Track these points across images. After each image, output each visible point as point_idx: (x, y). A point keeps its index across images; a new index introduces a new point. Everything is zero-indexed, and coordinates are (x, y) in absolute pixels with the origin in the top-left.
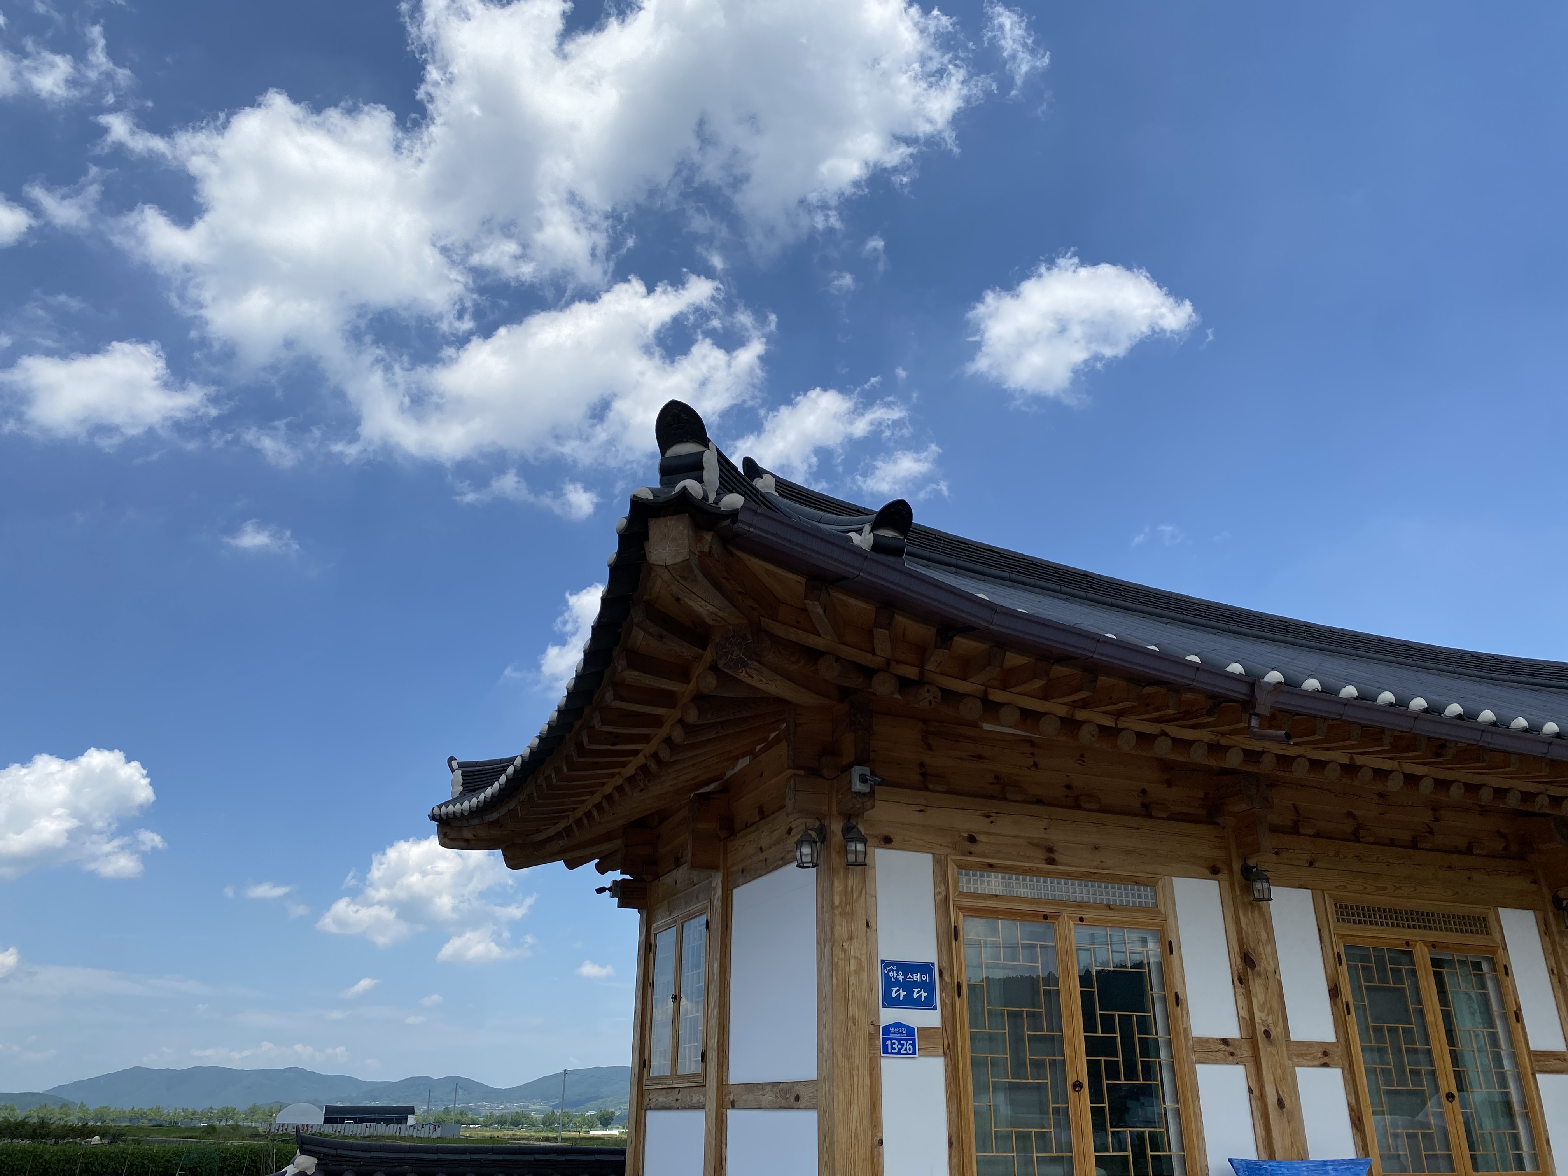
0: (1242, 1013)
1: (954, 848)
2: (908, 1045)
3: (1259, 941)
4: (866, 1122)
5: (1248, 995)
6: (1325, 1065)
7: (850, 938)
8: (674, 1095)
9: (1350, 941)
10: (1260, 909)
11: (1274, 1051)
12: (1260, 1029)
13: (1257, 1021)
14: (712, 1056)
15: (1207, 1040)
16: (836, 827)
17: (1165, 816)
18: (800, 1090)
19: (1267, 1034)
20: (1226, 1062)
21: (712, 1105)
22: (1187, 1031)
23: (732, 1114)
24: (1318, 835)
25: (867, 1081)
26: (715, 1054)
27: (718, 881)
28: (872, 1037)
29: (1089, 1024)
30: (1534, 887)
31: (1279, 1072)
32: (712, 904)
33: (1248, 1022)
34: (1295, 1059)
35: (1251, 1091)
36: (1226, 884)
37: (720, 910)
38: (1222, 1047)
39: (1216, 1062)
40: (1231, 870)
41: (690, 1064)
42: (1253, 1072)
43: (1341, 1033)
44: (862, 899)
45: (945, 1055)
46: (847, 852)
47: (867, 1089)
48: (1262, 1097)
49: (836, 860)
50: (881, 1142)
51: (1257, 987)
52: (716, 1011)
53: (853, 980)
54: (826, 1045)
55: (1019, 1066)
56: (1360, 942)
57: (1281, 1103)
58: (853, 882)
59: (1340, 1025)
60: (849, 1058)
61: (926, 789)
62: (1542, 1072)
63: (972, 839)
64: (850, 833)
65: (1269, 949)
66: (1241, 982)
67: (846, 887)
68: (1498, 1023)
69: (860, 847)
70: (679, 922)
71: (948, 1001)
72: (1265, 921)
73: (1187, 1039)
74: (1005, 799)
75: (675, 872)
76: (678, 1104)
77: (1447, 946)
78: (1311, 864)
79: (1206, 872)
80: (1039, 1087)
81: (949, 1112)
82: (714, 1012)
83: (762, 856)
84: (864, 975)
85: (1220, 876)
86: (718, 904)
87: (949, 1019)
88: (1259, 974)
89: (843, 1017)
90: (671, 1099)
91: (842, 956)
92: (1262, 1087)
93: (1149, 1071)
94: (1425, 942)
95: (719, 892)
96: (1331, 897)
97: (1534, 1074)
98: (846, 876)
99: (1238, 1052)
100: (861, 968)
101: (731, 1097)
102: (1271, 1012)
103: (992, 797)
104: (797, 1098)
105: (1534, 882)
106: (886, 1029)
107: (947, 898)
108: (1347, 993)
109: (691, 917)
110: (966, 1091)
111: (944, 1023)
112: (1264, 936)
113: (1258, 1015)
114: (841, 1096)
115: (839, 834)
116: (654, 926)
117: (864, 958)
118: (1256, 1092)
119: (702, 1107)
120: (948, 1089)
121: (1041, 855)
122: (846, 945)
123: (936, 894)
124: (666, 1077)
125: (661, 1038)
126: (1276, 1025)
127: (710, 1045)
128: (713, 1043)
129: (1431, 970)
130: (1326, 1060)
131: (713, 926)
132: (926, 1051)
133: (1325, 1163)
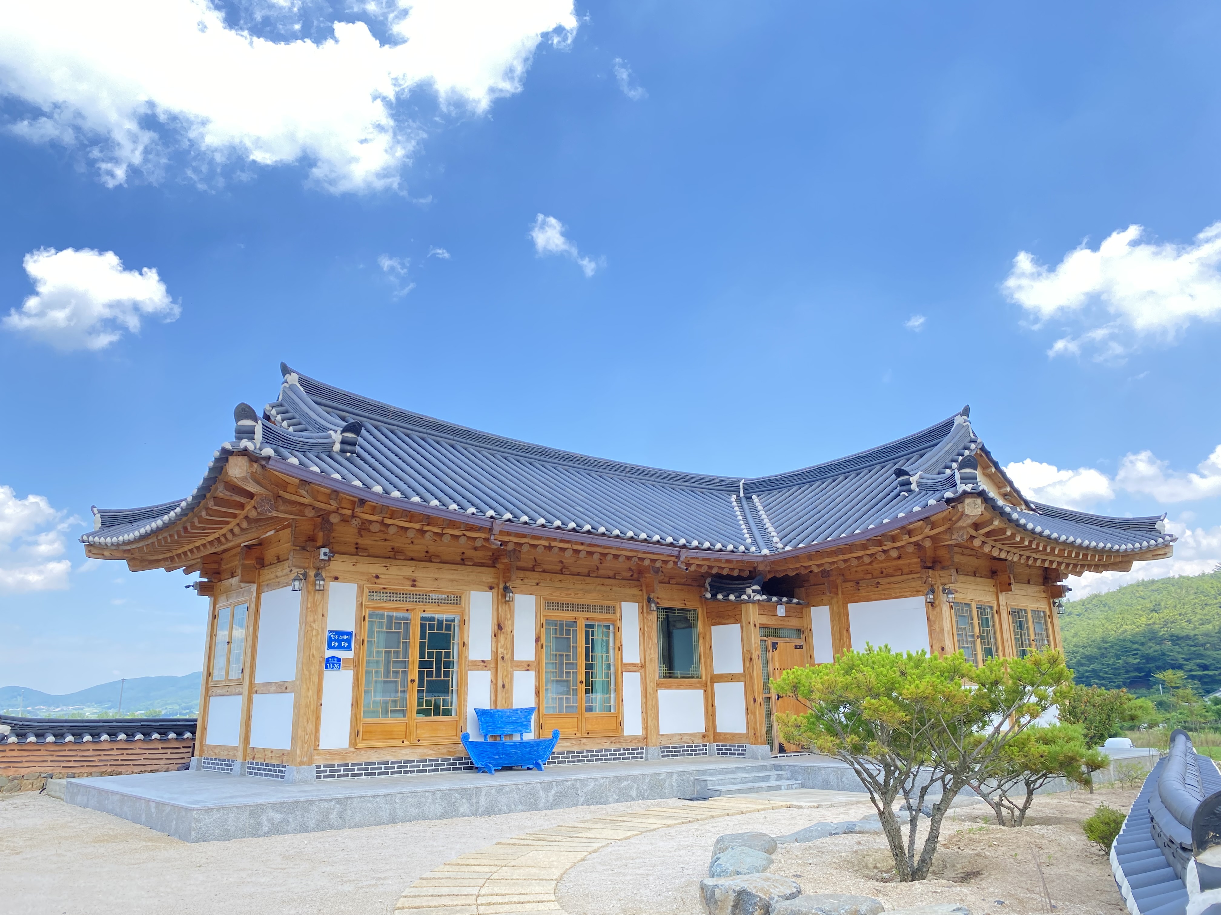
0: (493, 649)
1: (368, 581)
2: (337, 666)
3: (506, 618)
4: (315, 697)
5: (497, 642)
6: (528, 670)
7: (314, 621)
8: (226, 689)
9: (548, 618)
10: (509, 604)
11: (504, 664)
12: (500, 656)
13: (499, 652)
14: (247, 671)
15: (476, 661)
16: (312, 573)
17: (471, 564)
18: (286, 685)
19: (503, 658)
20: (482, 670)
21: (246, 693)
22: (466, 657)
23: (255, 696)
24: (544, 571)
25: (317, 680)
26: (248, 670)
27: (254, 587)
28: (320, 662)
29: (422, 655)
30: (640, 593)
31: (505, 673)
32: (251, 599)
33: (496, 653)
34: (514, 668)
35: (492, 681)
36: (496, 594)
37: (254, 603)
38: (482, 664)
39: (478, 670)
40: (499, 587)
41: (235, 674)
42: (494, 674)
43: (537, 657)
44: (321, 605)
45: (353, 669)
46: (315, 584)
47: (316, 683)
48: (496, 684)
49: (311, 588)
50: (321, 705)
51: (502, 638)
52: (250, 650)
53: (314, 639)
54: (300, 666)
55: (387, 673)
56: (553, 618)
57: (504, 686)
58: (317, 597)
59: (538, 654)
60: (310, 671)
61: (358, 555)
62: (625, 671)
63: (377, 577)
64: (318, 576)
65: (510, 622)
66: (495, 636)
67: (314, 600)
68: (612, 651)
69: (322, 582)
70: (232, 606)
71: (357, 647)
72: (510, 610)
73: (466, 661)
74: (395, 558)
75: (231, 580)
76: (228, 693)
77: (593, 619)
78: (537, 584)
79: (487, 589)
80: (396, 682)
81: (353, 692)
82: (249, 651)
83: (278, 580)
84: (319, 637)
85: (493, 590)
86: (254, 600)
87: (357, 655)
88: (503, 633)
89: (308, 654)
90: (223, 691)
91: (310, 629)
92: (496, 679)
93: (447, 674)
94: (584, 618)
95: (255, 594)
96: (544, 598)
97: (622, 673)
98: (314, 595)
99: (488, 666)
100: (318, 634)
101: (256, 689)
102: (506, 649)
103: (389, 558)
104: (286, 688)
105: (641, 590)
106: (328, 659)
107: (362, 603)
108: (543, 640)
109: (238, 604)
110: (361, 684)
111: (355, 656)
112: (509, 616)
113: (500, 650)
114: (305, 686)
115: (313, 576)
116: (218, 606)
117: (320, 630)
118: (494, 682)
119: (241, 694)
120: (354, 683)
121: (410, 583)
122: (312, 624)
123: (357, 601)
124: (222, 681)
125: (220, 662)
126: (507, 654)
127: (246, 665)
128: (248, 664)
129: (584, 629)
130: (528, 668)
131: (251, 609)
132: (345, 668)
133: (517, 710)
